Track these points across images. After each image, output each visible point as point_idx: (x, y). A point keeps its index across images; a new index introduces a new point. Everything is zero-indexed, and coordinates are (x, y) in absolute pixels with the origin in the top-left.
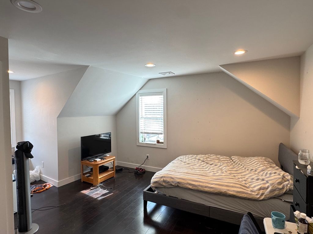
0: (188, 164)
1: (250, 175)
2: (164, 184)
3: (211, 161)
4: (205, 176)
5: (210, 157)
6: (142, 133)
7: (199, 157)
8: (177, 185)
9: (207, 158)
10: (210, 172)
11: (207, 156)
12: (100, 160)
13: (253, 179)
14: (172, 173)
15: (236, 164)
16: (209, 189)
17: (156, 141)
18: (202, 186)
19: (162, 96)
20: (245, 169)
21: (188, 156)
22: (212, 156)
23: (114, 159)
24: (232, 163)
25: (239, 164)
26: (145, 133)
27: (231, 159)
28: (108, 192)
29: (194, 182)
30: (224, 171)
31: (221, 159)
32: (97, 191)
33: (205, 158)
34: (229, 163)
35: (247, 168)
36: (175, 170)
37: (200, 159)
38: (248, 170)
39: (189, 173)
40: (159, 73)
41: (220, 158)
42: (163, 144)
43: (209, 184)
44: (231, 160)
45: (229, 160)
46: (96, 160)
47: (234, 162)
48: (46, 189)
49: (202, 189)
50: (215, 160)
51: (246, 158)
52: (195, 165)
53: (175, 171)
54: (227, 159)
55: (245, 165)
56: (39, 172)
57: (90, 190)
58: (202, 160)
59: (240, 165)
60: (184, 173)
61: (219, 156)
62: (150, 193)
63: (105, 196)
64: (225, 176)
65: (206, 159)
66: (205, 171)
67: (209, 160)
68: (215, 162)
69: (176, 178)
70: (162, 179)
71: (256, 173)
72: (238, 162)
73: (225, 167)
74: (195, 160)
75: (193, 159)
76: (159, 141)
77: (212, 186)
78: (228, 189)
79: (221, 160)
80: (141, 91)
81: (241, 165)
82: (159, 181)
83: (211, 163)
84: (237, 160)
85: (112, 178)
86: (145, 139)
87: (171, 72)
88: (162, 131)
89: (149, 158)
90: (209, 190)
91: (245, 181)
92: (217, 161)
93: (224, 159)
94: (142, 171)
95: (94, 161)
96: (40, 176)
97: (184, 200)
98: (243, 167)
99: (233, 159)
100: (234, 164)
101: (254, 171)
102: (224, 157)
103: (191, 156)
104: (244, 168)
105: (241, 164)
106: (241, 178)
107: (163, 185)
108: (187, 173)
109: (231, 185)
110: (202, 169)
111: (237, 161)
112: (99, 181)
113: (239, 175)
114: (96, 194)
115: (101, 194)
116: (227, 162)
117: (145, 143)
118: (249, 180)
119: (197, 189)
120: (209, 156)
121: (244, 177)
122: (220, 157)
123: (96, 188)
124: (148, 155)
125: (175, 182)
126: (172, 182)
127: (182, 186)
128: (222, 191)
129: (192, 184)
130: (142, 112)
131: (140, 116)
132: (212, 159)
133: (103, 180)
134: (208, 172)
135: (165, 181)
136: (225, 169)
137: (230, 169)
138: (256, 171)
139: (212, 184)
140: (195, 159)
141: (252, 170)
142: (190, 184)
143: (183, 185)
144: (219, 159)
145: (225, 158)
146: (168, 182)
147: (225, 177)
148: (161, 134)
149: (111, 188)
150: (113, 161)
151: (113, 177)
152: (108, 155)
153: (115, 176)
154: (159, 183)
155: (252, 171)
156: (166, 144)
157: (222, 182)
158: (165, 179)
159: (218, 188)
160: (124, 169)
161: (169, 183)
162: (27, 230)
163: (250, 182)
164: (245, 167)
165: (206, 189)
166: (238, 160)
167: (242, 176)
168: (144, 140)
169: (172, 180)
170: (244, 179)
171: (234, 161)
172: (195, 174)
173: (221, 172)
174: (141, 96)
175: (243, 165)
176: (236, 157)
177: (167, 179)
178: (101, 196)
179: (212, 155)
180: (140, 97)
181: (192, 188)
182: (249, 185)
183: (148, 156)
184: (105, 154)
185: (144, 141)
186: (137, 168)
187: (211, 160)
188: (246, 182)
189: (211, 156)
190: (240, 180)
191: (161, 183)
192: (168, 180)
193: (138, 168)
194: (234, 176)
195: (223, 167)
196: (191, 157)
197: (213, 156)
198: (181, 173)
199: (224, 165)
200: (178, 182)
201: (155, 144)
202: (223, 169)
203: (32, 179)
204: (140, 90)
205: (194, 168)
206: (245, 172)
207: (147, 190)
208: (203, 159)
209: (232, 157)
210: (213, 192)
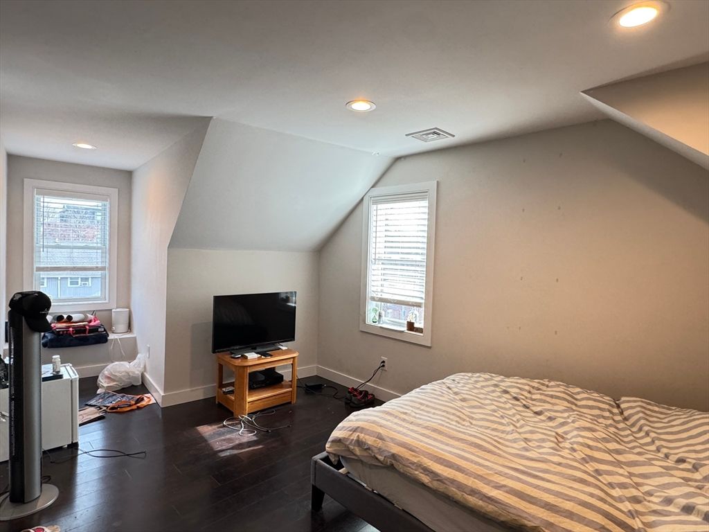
0: (464, 400)
1: (666, 480)
2: (358, 451)
3: (545, 401)
4: (489, 452)
5: (544, 388)
6: (373, 299)
7: (508, 382)
8: (389, 463)
9: (531, 390)
10: (515, 441)
11: (536, 385)
12: (256, 356)
13: (669, 501)
14: (389, 424)
15: (633, 425)
16: (481, 503)
17: (406, 323)
18: (461, 486)
19: (425, 203)
20: (658, 450)
21: (478, 374)
22: (552, 387)
23: (294, 358)
24: (618, 422)
25: (640, 430)
26: (381, 300)
27: (618, 406)
28: (255, 441)
29: (441, 464)
30: (567, 445)
31: (583, 399)
32: (232, 431)
33: (526, 390)
34: (604, 417)
35: (665, 450)
36: (405, 413)
37: (509, 390)
38: (667, 456)
39: (440, 433)
40: (406, 135)
41: (578, 397)
42: (422, 332)
43: (488, 482)
44: (616, 410)
45: (607, 407)
46: (246, 354)
47: (626, 419)
48: (138, 407)
49: (459, 495)
50: (557, 401)
51: (675, 411)
52: (480, 407)
53: (404, 416)
54: (603, 402)
55: (663, 437)
56: (142, 366)
57: (221, 427)
58: (515, 395)
59: (642, 434)
60: (426, 428)
61: (578, 390)
62: (329, 469)
63: (241, 449)
64: (559, 464)
65: (530, 392)
66: (503, 432)
67: (538, 397)
68: (556, 408)
69: (393, 440)
70: (355, 437)
71: (697, 476)
72: (638, 420)
73: (575, 433)
74: (493, 391)
75: (488, 386)
76: (413, 323)
77: (494, 493)
78: (552, 520)
79: (579, 403)
80: (376, 191)
81: (647, 434)
82: (348, 439)
83: (538, 409)
84: (638, 413)
85: (287, 406)
86: (380, 316)
87: (436, 128)
88: (422, 298)
89: (386, 368)
90: (481, 507)
91: (635, 500)
92: (562, 405)
93: (591, 403)
94: (363, 398)
95: (242, 356)
96: (143, 376)
97: (410, 517)
98: (653, 442)
99: (623, 406)
100: (621, 425)
101: (690, 467)
102: (595, 395)
103: (487, 376)
104: (653, 448)
105: (646, 428)
106: (623, 486)
107: (355, 455)
108: (435, 430)
109: (568, 505)
110: (495, 426)
111: (636, 417)
112: (248, 408)
113: (621, 471)
114: (224, 440)
115: (237, 442)
116: (597, 412)
117: (380, 325)
118: (655, 502)
119: (443, 493)
120: (543, 385)
121: (637, 486)
122: (578, 393)
123: (237, 424)
124: (384, 358)
125: (387, 454)
126: (379, 449)
127: (401, 470)
128: (526, 522)
129: (432, 472)
130: (377, 246)
131: (371, 256)
132: (547, 395)
133: (260, 406)
134: (509, 437)
135: (362, 442)
136: (574, 440)
137: (591, 443)
138: (696, 468)
139: (498, 487)
140: (493, 388)
141: (681, 461)
142: (427, 471)
143: (406, 468)
144: (572, 401)
145: (595, 400)
146: (369, 449)
147: (559, 469)
148: (419, 305)
149: (267, 431)
150: (292, 364)
151: (290, 403)
152: (284, 347)
153: (294, 401)
154: (346, 446)
155: (682, 466)
156: (428, 333)
157: (537, 487)
158: (362, 436)
159: (515, 508)
160: (327, 387)
161: (370, 452)
162: (24, 500)
163: (655, 512)
164: (658, 443)
165: (473, 500)
166: (641, 415)
167: (631, 475)
168: (377, 318)
169: (380, 444)
170: (634, 492)
171: (626, 413)
172: (459, 440)
173: (552, 448)
174: (376, 203)
175: (653, 435)
176: (635, 401)
177: (367, 437)
178: (232, 448)
179: (552, 383)
180: (374, 207)
181: (430, 485)
182: (641, 526)
183: (383, 362)
184: (278, 343)
185: (379, 322)
186: (353, 388)
187: (543, 397)
188: (638, 507)
189: (548, 386)
190: (616, 492)
191: (351, 447)
192: (370, 440)
193: (356, 390)
194: (597, 471)
195: (571, 431)
196: (487, 380)
197: (556, 389)
198: (419, 425)
199: (576, 425)
200: (394, 456)
201: (403, 332)
202: (569, 436)
203: (124, 381)
204: (372, 187)
205: (472, 418)
206: (649, 462)
207: (322, 459)
208: (518, 391)
209: (623, 399)
210: (493, 515)
